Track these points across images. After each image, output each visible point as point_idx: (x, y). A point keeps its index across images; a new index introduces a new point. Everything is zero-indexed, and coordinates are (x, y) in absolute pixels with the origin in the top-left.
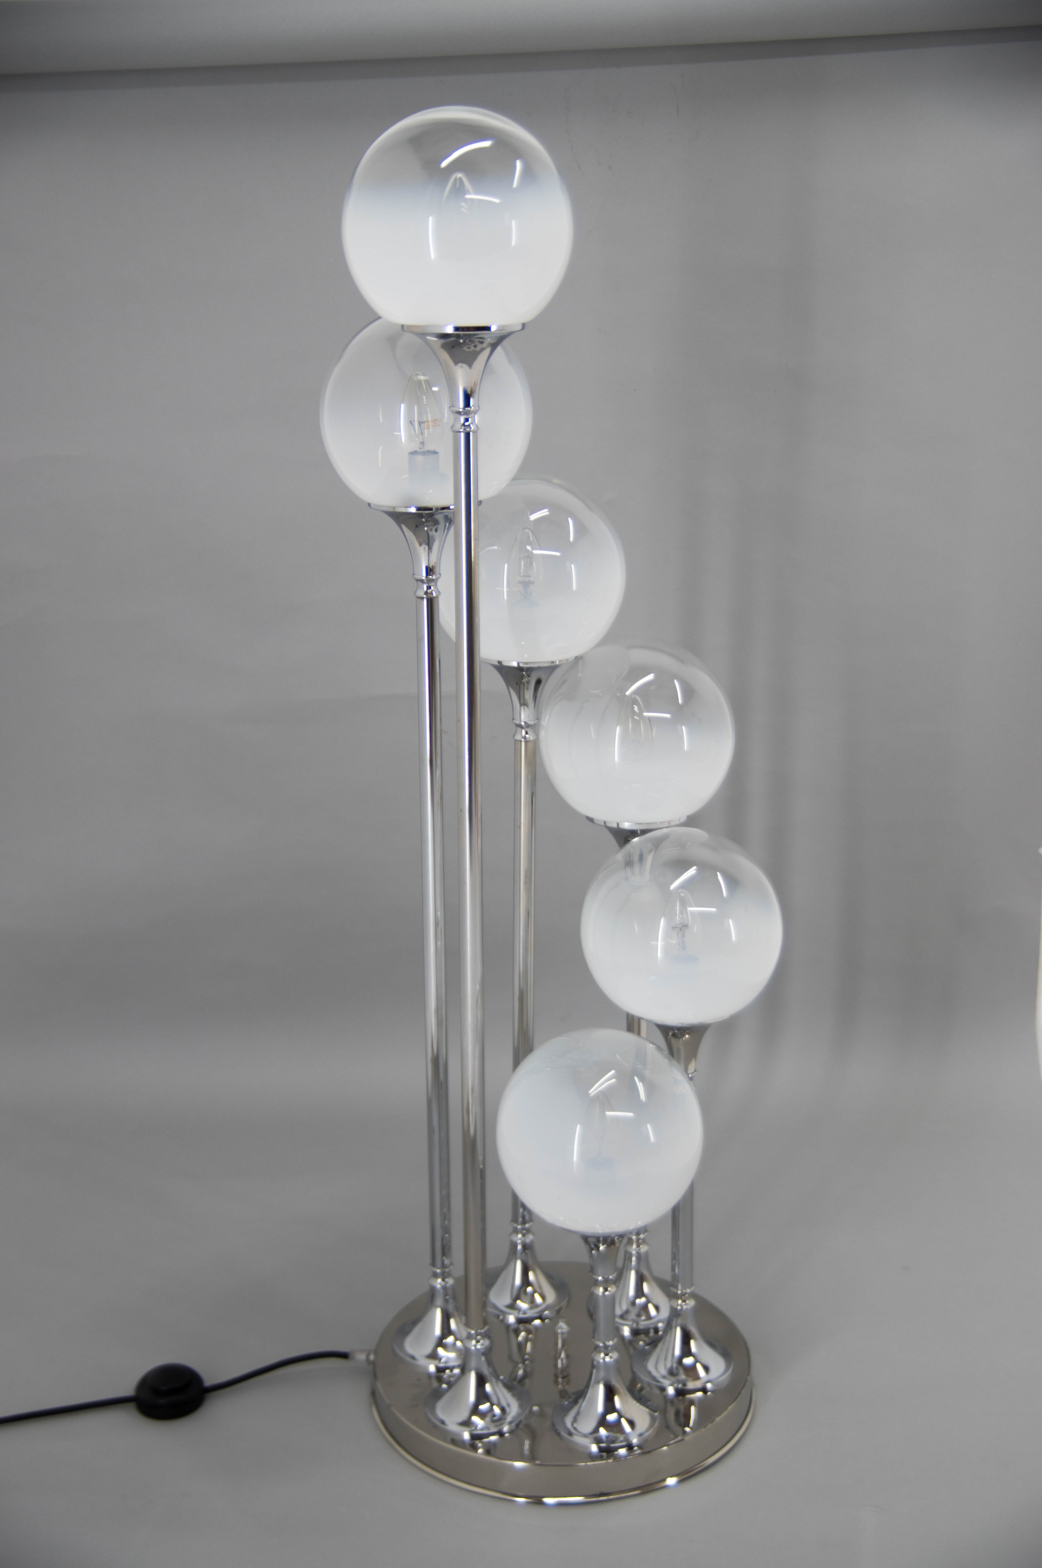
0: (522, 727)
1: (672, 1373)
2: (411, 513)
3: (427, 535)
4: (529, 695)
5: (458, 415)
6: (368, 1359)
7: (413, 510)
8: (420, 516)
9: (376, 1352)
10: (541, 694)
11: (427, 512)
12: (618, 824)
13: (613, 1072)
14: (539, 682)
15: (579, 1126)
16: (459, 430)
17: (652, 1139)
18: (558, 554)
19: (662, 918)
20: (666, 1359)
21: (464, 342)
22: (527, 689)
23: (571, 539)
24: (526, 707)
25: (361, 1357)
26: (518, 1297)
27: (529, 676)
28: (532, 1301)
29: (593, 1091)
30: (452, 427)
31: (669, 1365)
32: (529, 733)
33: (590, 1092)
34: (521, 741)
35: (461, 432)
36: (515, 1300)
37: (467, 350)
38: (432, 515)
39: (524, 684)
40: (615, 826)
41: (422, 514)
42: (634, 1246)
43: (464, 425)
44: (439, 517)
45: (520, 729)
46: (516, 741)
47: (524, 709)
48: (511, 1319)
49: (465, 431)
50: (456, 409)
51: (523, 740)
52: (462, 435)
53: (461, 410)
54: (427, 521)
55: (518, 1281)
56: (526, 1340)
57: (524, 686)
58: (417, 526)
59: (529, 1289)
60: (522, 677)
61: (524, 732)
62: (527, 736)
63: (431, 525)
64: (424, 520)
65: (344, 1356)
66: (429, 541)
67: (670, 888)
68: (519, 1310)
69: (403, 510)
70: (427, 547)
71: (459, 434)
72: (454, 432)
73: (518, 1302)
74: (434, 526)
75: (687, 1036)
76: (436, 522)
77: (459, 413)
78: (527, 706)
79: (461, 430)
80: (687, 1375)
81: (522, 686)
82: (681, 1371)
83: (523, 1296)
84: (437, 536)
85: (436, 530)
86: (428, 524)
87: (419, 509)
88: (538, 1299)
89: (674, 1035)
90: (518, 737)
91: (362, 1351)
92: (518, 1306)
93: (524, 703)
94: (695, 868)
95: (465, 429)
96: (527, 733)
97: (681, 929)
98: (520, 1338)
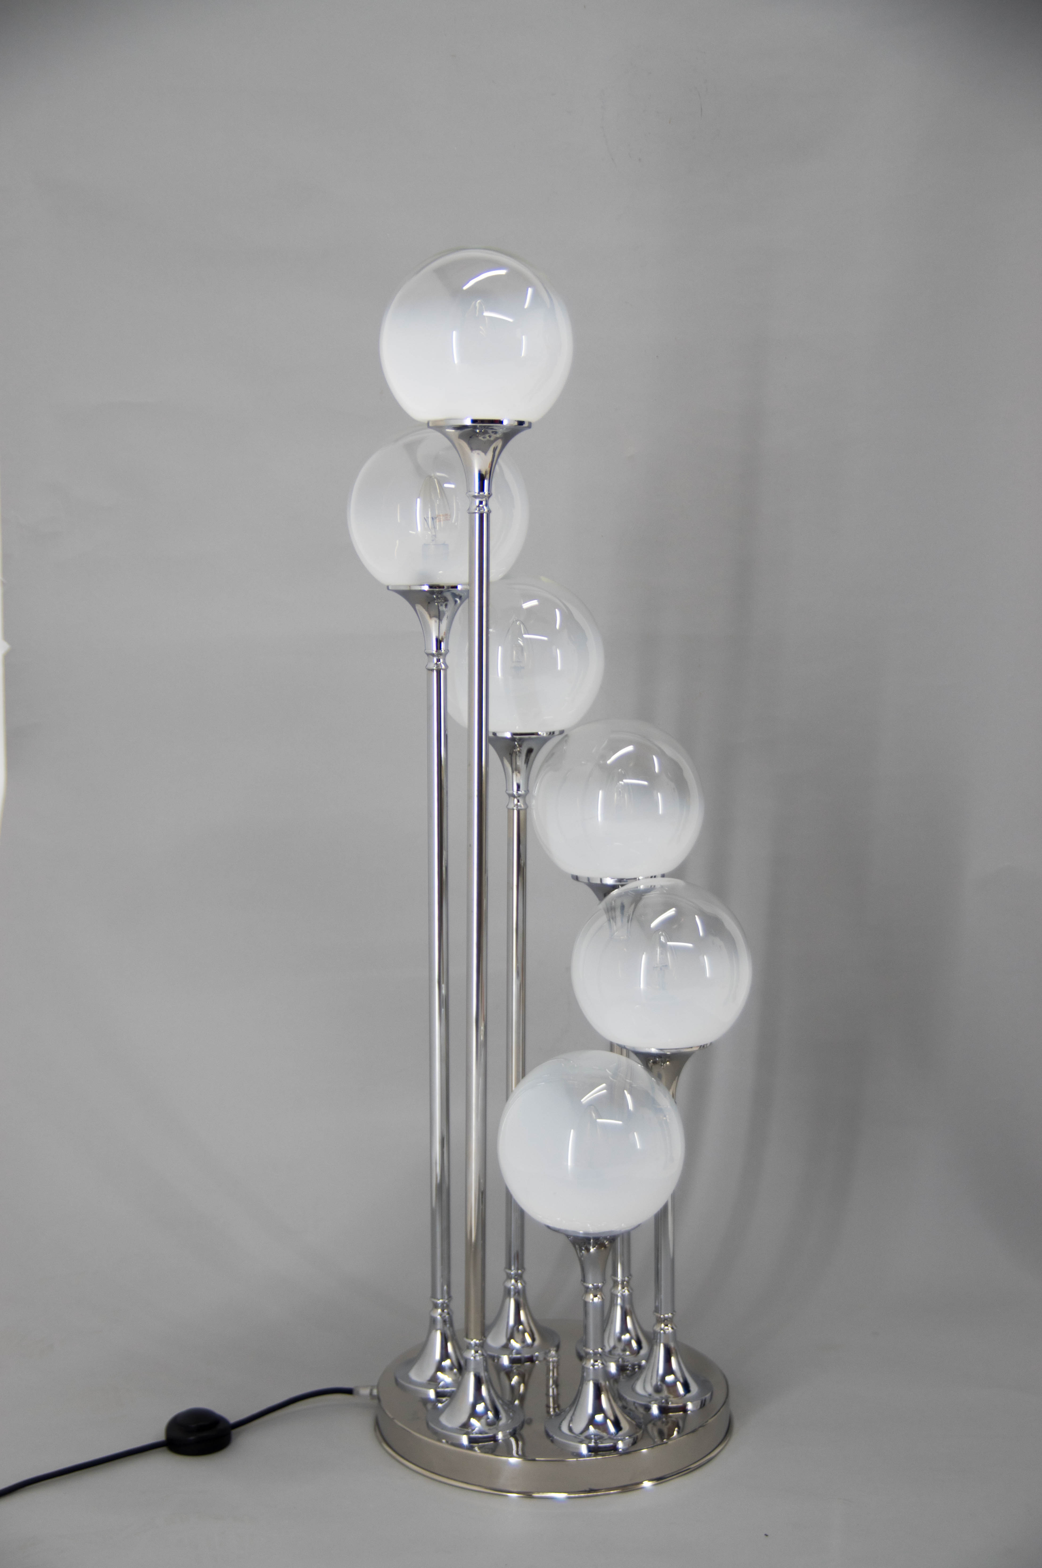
0: (514, 797)
1: (658, 1390)
2: (424, 591)
3: (437, 610)
4: (520, 762)
5: (474, 498)
6: (371, 1394)
7: (426, 588)
8: (432, 593)
9: (378, 1387)
10: (534, 760)
11: (437, 589)
12: (601, 880)
13: (604, 1085)
14: (530, 751)
15: (572, 1131)
16: (474, 511)
17: (638, 1147)
18: (546, 639)
19: (643, 954)
20: (651, 1379)
21: (481, 431)
22: (519, 756)
23: (558, 627)
24: (518, 774)
25: (365, 1392)
26: (512, 1337)
27: (520, 746)
28: (524, 1341)
29: (585, 1100)
30: (469, 510)
31: (654, 1383)
32: (520, 801)
33: (582, 1100)
34: (513, 809)
35: (476, 513)
36: (509, 1340)
37: (482, 439)
38: (441, 592)
39: (516, 754)
40: (599, 882)
41: (433, 591)
42: (620, 1288)
43: (479, 506)
44: (448, 595)
45: (513, 798)
46: (509, 809)
47: (516, 775)
48: (505, 1360)
49: (480, 512)
50: (473, 494)
51: (515, 808)
52: (477, 516)
53: (476, 494)
54: (437, 597)
55: (512, 1322)
56: (519, 1383)
57: (516, 756)
58: (429, 603)
59: (521, 1327)
60: (515, 747)
61: (516, 801)
62: (519, 804)
63: (441, 602)
64: (435, 596)
65: (349, 1391)
66: (439, 616)
67: (650, 926)
68: (513, 1349)
69: (418, 588)
70: (438, 621)
71: (474, 515)
72: (469, 513)
73: (512, 1341)
74: (444, 602)
75: (668, 1063)
76: (446, 600)
77: (475, 497)
78: (519, 772)
79: (476, 511)
80: (669, 1392)
81: (514, 755)
82: (664, 1387)
83: (516, 1335)
84: (447, 611)
85: (446, 606)
86: (439, 601)
87: (431, 587)
88: (529, 1340)
89: (655, 1062)
90: (511, 806)
91: (365, 1387)
92: (512, 1346)
93: (516, 769)
94: (674, 909)
95: (479, 510)
96: (518, 801)
97: (661, 969)
98: (513, 1382)
